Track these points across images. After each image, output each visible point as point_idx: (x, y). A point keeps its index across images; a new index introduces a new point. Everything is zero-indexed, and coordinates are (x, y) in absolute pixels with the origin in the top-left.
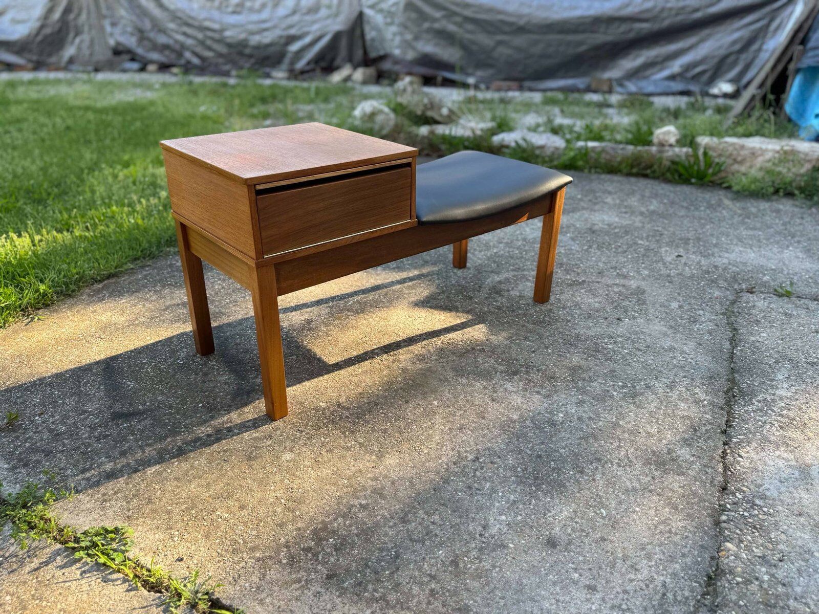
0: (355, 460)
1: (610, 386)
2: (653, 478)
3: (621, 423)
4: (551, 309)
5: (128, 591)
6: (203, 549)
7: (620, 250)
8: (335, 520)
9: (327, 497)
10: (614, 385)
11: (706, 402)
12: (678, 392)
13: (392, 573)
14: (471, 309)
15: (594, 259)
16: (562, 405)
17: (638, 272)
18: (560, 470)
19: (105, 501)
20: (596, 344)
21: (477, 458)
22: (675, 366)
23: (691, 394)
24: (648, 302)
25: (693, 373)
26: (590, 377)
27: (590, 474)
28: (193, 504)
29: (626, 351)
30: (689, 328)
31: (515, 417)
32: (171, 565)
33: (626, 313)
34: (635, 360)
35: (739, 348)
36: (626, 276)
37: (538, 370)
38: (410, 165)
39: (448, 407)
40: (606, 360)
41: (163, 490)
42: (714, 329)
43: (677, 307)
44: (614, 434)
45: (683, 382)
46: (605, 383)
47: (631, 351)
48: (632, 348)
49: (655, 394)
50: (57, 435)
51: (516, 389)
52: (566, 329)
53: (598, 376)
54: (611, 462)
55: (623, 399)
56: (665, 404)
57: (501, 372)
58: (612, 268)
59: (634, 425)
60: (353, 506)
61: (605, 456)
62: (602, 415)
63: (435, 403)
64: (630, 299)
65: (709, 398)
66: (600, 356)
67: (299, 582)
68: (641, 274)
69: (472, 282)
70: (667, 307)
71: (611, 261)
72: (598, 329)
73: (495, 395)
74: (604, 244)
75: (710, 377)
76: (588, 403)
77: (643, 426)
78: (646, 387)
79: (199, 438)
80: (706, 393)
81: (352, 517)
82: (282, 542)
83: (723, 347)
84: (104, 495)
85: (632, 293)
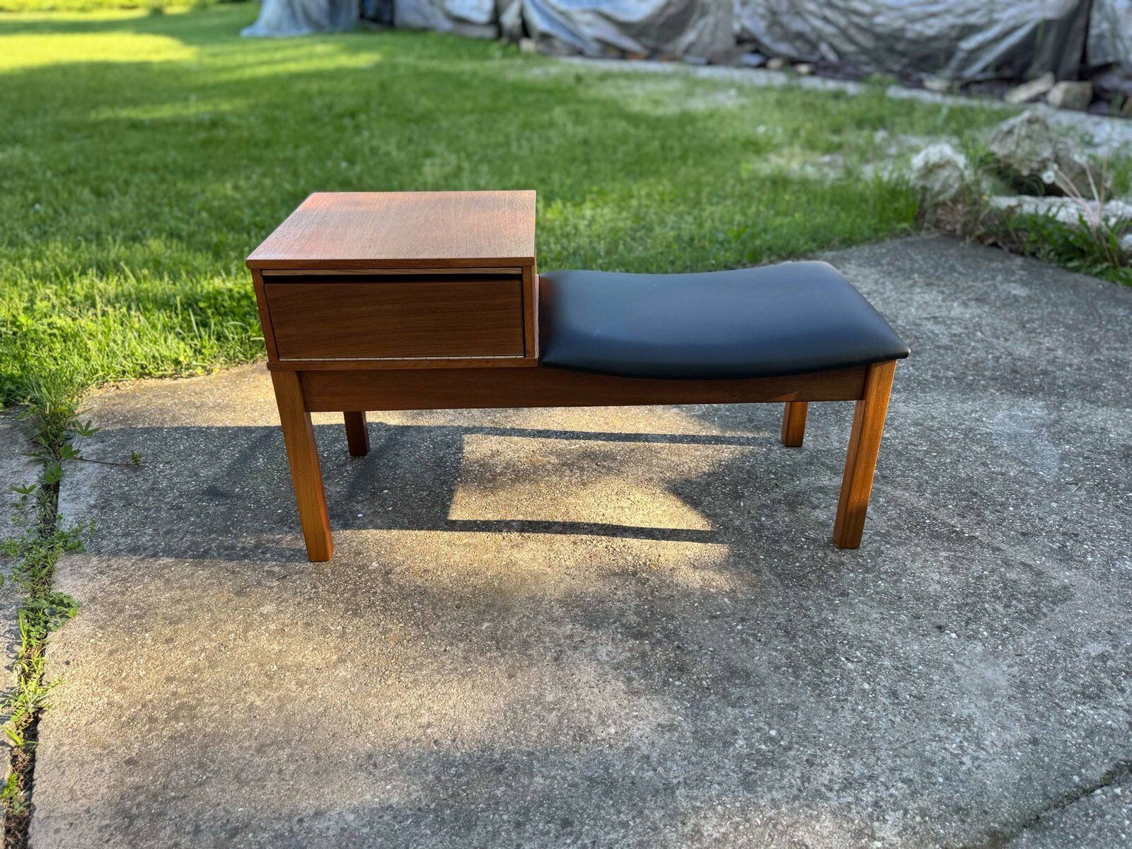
0: (314, 649)
1: (750, 728)
3: (681, 792)
4: (843, 563)
5: (8, 668)
6: (93, 663)
8: (212, 705)
9: (237, 676)
10: (759, 729)
11: (878, 844)
12: (850, 799)
14: (716, 515)
16: (636, 717)
18: (497, 804)
19: (101, 573)
20: (831, 651)
23: (870, 816)
24: (1042, 622)
25: (934, 784)
26: (742, 698)
27: (527, 835)
28: (145, 614)
29: (866, 686)
30: (1057, 704)
31: (550, 698)
32: (58, 663)
33: (967, 623)
34: (860, 708)
35: (1118, 791)
36: (1071, 558)
37: (678, 647)
38: (519, 277)
39: (493, 639)
40: (809, 685)
41: (146, 586)
42: (1113, 730)
43: (1093, 654)
44: (644, 800)
45: (887, 789)
46: (750, 719)
47: (874, 690)
48: (884, 686)
49: (805, 779)
50: (153, 489)
51: (607, 659)
52: (820, 604)
53: (756, 702)
54: (578, 839)
55: (739, 758)
56: (797, 804)
57: (623, 625)
58: (1064, 534)
59: (694, 808)
60: (244, 700)
61: (583, 824)
62: (669, 764)
63: (485, 625)
64: (1014, 602)
65: (896, 840)
66: (808, 673)
67: (105, 749)
68: (1114, 565)
69: (775, 474)
70: (1071, 645)
71: (1085, 520)
72: (875, 629)
73: (569, 653)
74: (1116, 485)
75: (960, 809)
76: (676, 734)
77: (705, 818)
78: (807, 761)
79: (233, 547)
80: (905, 830)
81: (227, 712)
82: (148, 697)
83: (1083, 771)
84: (108, 566)
85: (1035, 593)
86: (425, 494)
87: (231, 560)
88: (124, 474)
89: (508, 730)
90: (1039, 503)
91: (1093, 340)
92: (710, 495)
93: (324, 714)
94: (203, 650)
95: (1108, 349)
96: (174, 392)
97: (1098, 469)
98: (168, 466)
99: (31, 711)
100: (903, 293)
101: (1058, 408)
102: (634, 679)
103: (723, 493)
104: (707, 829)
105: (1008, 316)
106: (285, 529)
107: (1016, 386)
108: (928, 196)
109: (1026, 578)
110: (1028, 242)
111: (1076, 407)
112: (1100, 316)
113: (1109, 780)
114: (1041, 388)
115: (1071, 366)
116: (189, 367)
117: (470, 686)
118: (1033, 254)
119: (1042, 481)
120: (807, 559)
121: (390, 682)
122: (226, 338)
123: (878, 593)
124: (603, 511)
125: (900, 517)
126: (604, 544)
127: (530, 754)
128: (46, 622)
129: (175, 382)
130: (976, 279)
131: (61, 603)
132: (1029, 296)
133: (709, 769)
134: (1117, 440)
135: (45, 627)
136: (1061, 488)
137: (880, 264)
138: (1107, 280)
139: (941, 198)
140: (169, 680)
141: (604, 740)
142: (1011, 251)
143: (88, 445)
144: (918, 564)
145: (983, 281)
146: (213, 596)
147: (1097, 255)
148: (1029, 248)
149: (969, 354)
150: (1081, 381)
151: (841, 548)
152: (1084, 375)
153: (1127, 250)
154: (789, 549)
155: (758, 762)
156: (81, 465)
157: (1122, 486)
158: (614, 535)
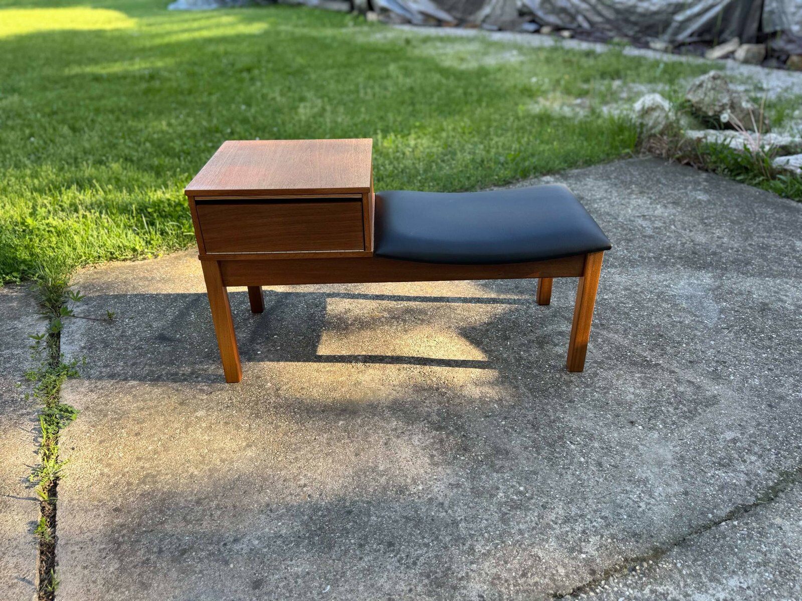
0: (231, 439)
1: (507, 486)
2: (410, 590)
3: (462, 525)
4: (572, 382)
5: (35, 452)
6: (90, 449)
7: (767, 343)
8: (167, 474)
9: (182, 456)
10: (512, 487)
11: (584, 556)
12: (568, 529)
13: (145, 531)
14: (491, 351)
15: (712, 343)
16: (436, 479)
17: (745, 379)
18: (348, 533)
19: (91, 391)
20: (561, 438)
21: (305, 485)
22: (614, 502)
23: (580, 539)
24: (698, 419)
25: (621, 519)
26: (502, 467)
27: (366, 552)
28: (121, 417)
29: (582, 459)
30: (702, 470)
31: (381, 468)
32: (67, 449)
33: (650, 420)
34: (577, 473)
35: (736, 523)
36: (720, 377)
37: (464, 436)
38: (360, 200)
39: (345, 431)
40: (546, 458)
41: (121, 400)
42: (736, 485)
43: (728, 439)
44: (439, 530)
45: (591, 522)
46: (507, 480)
47: (587, 462)
48: (594, 460)
49: (540, 517)
50: (122, 336)
51: (418, 443)
52: (555, 408)
53: (511, 470)
54: (397, 553)
55: (500, 504)
56: (534, 532)
57: (429, 422)
58: (717, 362)
59: (470, 535)
60: (187, 471)
61: (400, 545)
62: (455, 508)
63: (341, 423)
64: (681, 406)
65: (595, 553)
66: (545, 452)
67: (100, 502)
68: (747, 382)
69: (531, 323)
70: (715, 433)
71: (732, 352)
72: (590, 424)
73: (394, 440)
74: (754, 329)
75: (636, 534)
76: (461, 490)
77: (477, 541)
78: (542, 506)
79: (177, 374)
80: (601, 547)
81: (176, 479)
82: (126, 470)
83: (715, 511)
84: (96, 387)
85: (694, 400)
86: (301, 338)
87: (176, 382)
88: (103, 326)
89: (355, 488)
90: (702, 342)
91: (748, 231)
92: (488, 337)
93: (238, 479)
94: (160, 440)
95: (758, 237)
96: (133, 270)
97: (743, 319)
98: (132, 321)
99: (52, 479)
100: (624, 199)
101: (721, 278)
102: (435, 456)
103: (497, 336)
104: (478, 547)
105: (693, 214)
106: (210, 362)
107: (695, 263)
108: (644, 130)
109: (690, 390)
110: (711, 162)
111: (733, 277)
112: (755, 214)
113: (730, 517)
114: (711, 264)
115: (732, 249)
116: (142, 253)
117: (331, 461)
118: (714, 171)
119: (706, 327)
120: (549, 379)
121: (280, 459)
122: (167, 233)
123: (593, 401)
124: (418, 349)
125: (611, 351)
126: (418, 370)
127: (368, 502)
128: (58, 423)
129: (133, 263)
130: (673, 189)
131: (67, 411)
132: (709, 201)
133: (481, 511)
134: (758, 299)
135: (57, 426)
136: (718, 331)
137: (610, 178)
138: (763, 188)
139: (653, 131)
140: (139, 459)
141: (415, 493)
142: (699, 168)
143: (78, 307)
144: (620, 382)
145: (678, 190)
146: (165, 406)
147: (756, 172)
148: (711, 166)
149: (665, 241)
150: (738, 260)
151: (571, 371)
152: (741, 255)
153: (777, 168)
154: (537, 372)
155: (512, 507)
156: (74, 320)
157: (758, 330)
158: (425, 364)
